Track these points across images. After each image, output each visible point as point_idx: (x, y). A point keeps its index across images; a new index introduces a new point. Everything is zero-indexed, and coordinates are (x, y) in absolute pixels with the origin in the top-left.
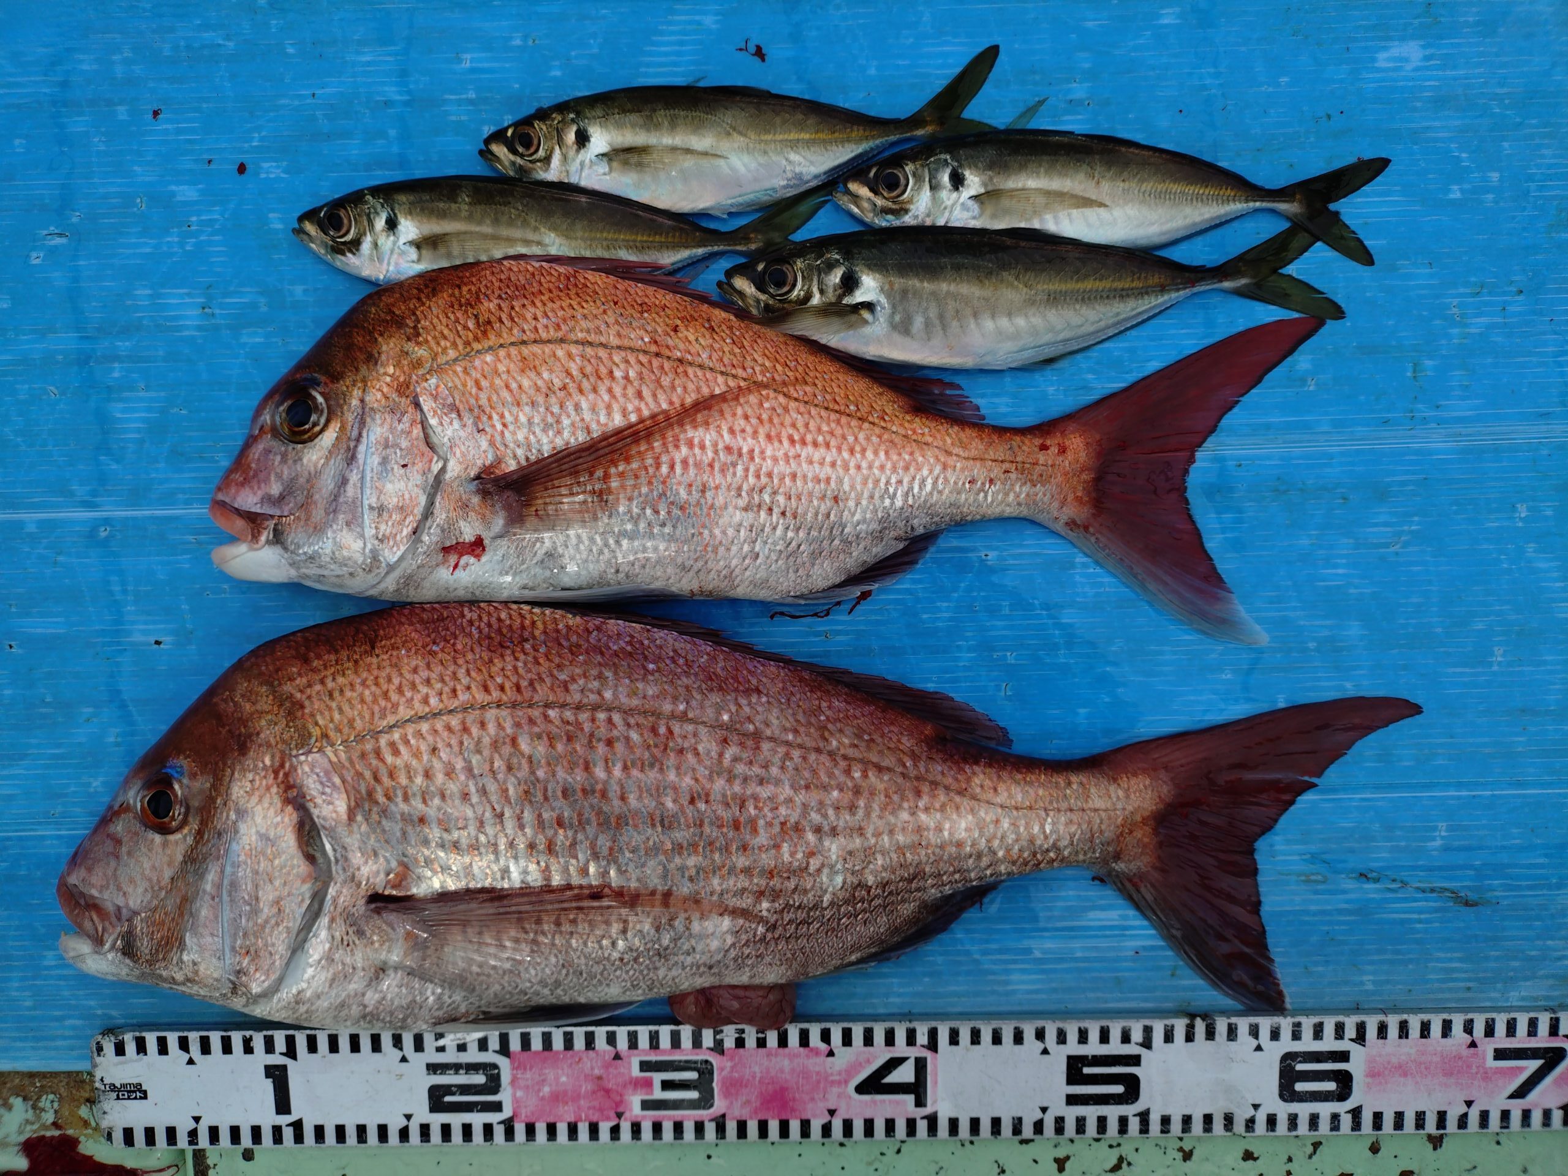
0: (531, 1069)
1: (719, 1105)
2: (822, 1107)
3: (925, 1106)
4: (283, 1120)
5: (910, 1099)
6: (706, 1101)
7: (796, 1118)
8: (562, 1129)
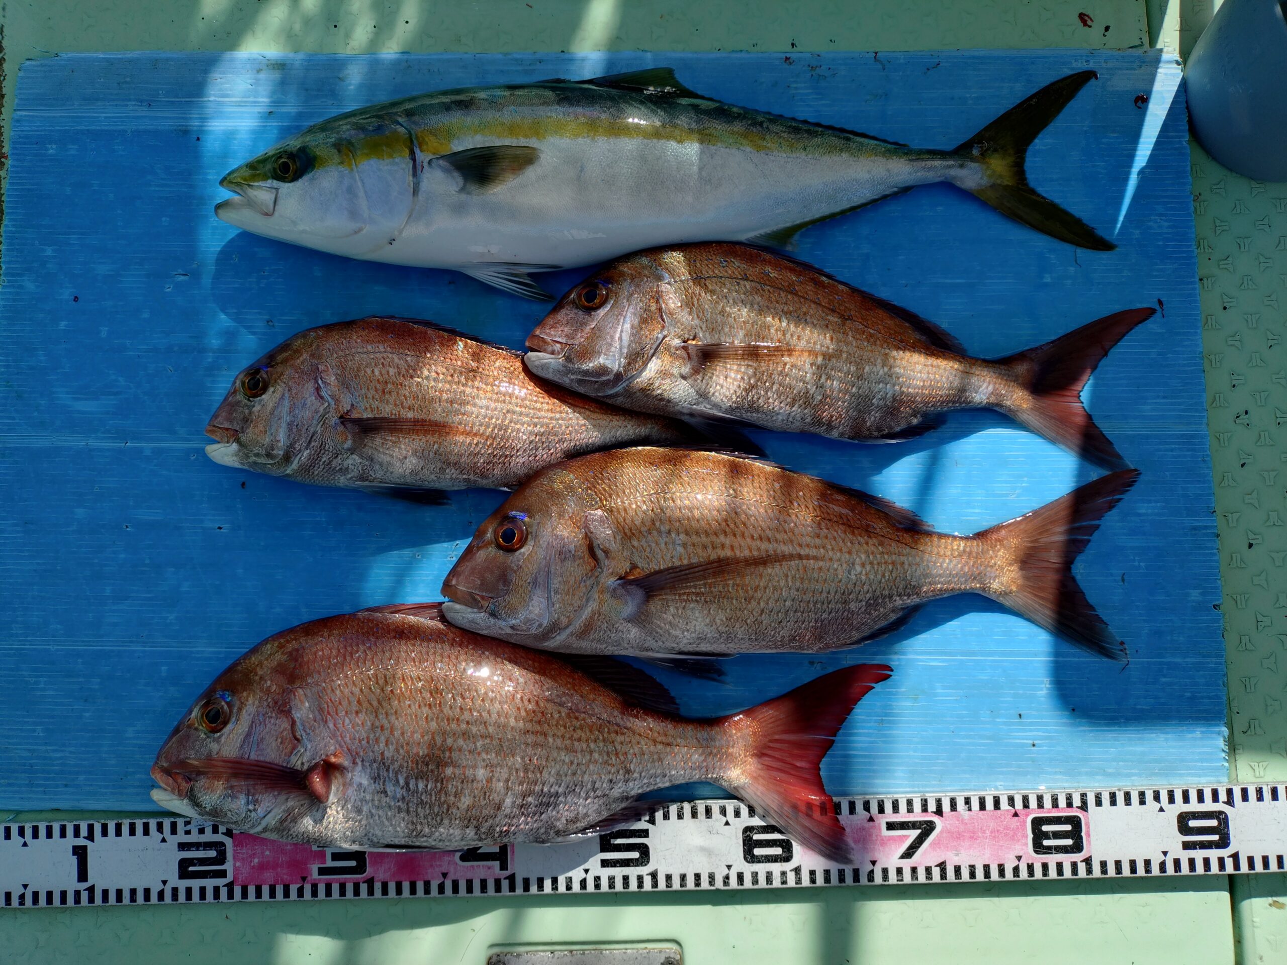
0: (246, 846)
1: (369, 871)
2: (438, 871)
3: (507, 869)
4: (83, 886)
5: (497, 864)
6: (360, 869)
7: (420, 880)
8: (266, 890)
